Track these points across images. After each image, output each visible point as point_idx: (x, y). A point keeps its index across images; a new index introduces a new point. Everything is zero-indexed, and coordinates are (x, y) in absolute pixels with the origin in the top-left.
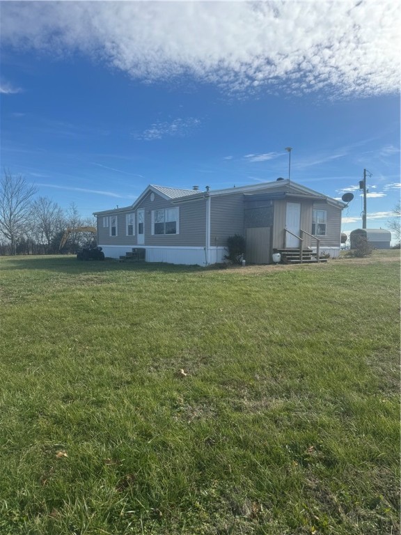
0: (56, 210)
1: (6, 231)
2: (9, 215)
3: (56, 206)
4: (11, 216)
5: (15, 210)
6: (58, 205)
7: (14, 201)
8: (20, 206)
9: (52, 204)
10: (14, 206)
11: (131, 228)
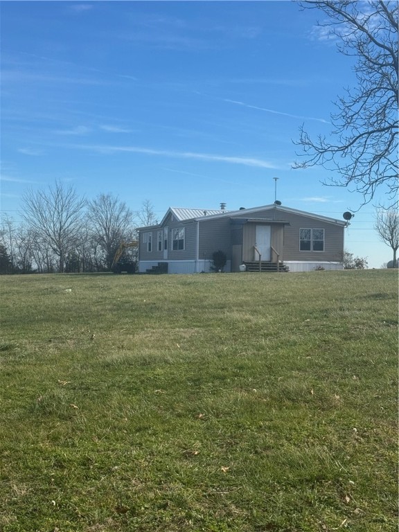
0: (124, 214)
1: (55, 246)
2: (59, 230)
3: (122, 208)
4: (60, 230)
5: (65, 224)
6: (126, 205)
7: (65, 214)
8: (70, 220)
9: (118, 204)
10: (64, 220)
11: (160, 243)
